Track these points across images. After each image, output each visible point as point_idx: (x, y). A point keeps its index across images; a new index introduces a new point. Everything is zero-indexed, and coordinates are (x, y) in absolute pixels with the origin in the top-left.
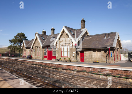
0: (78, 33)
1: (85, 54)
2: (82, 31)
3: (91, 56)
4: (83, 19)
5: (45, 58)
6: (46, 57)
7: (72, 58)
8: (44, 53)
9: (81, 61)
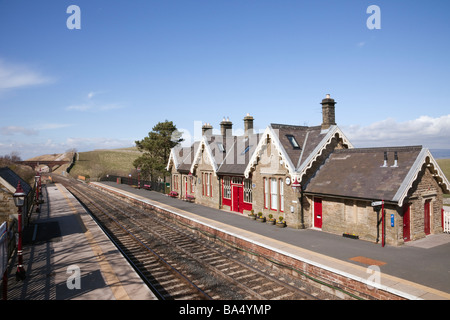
0: (312, 141)
1: (326, 207)
2: (322, 136)
3: (340, 217)
4: (328, 97)
5: (225, 206)
6: (227, 202)
7: (290, 215)
8: (222, 192)
9: (315, 226)
